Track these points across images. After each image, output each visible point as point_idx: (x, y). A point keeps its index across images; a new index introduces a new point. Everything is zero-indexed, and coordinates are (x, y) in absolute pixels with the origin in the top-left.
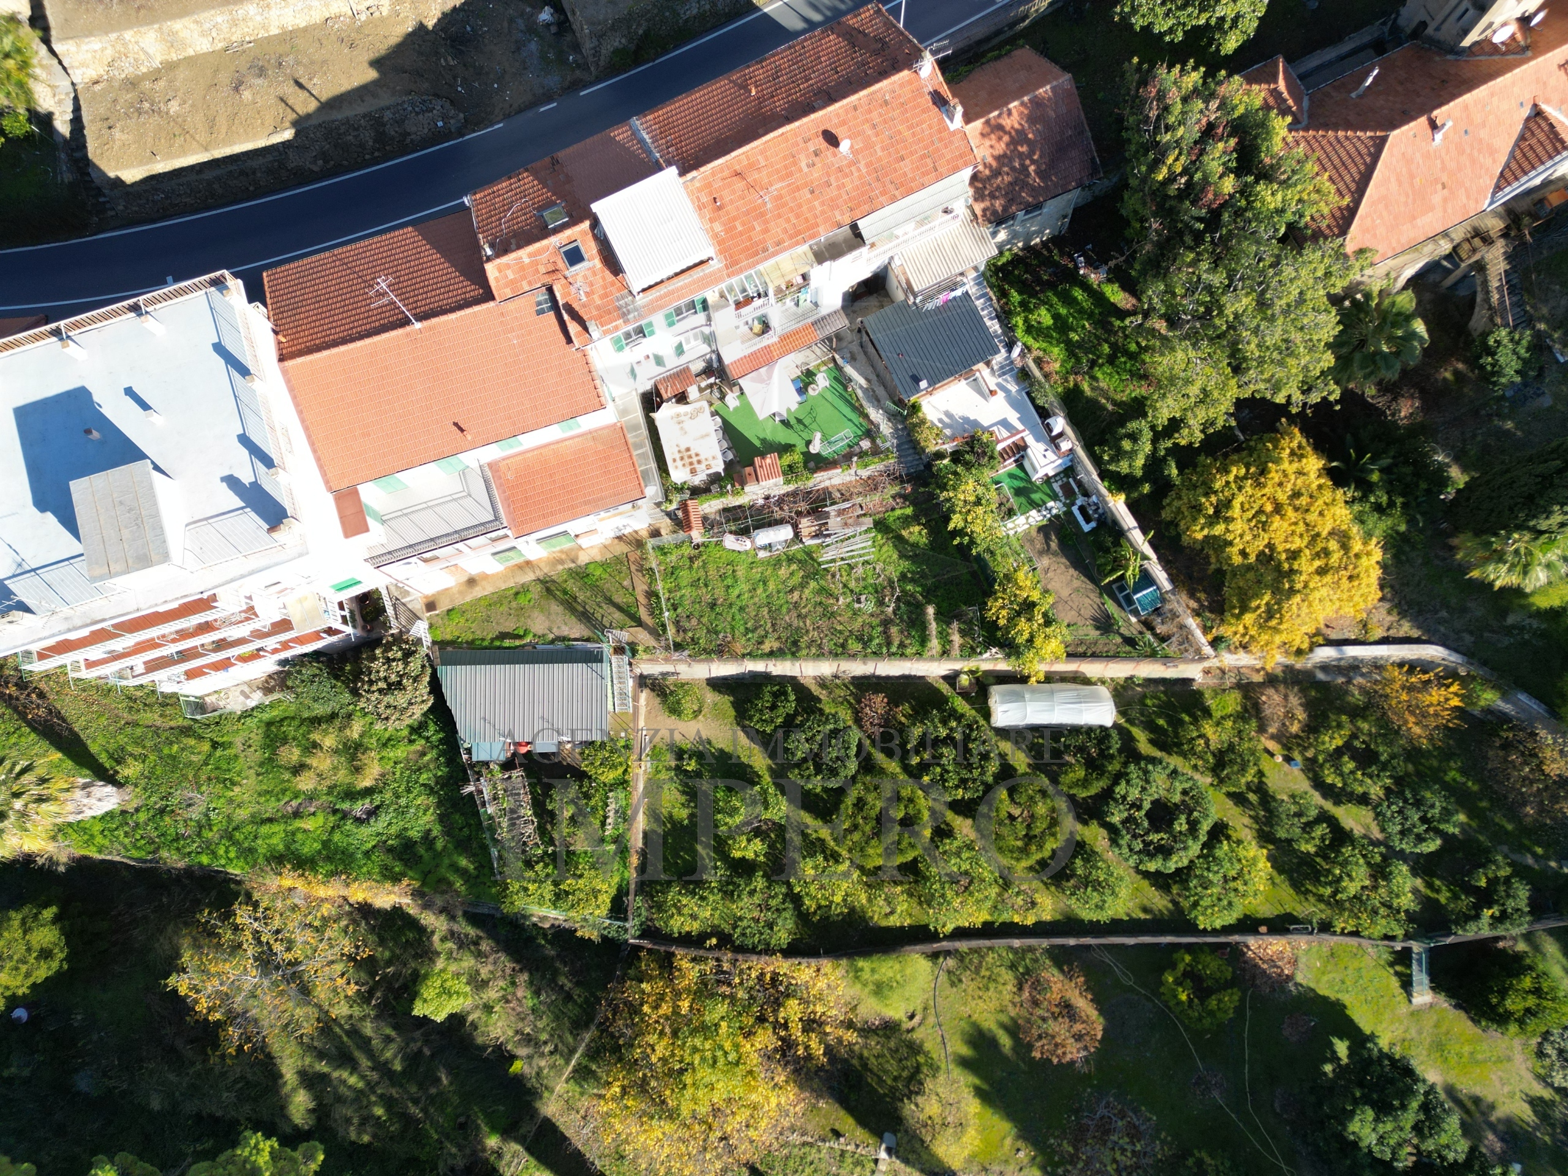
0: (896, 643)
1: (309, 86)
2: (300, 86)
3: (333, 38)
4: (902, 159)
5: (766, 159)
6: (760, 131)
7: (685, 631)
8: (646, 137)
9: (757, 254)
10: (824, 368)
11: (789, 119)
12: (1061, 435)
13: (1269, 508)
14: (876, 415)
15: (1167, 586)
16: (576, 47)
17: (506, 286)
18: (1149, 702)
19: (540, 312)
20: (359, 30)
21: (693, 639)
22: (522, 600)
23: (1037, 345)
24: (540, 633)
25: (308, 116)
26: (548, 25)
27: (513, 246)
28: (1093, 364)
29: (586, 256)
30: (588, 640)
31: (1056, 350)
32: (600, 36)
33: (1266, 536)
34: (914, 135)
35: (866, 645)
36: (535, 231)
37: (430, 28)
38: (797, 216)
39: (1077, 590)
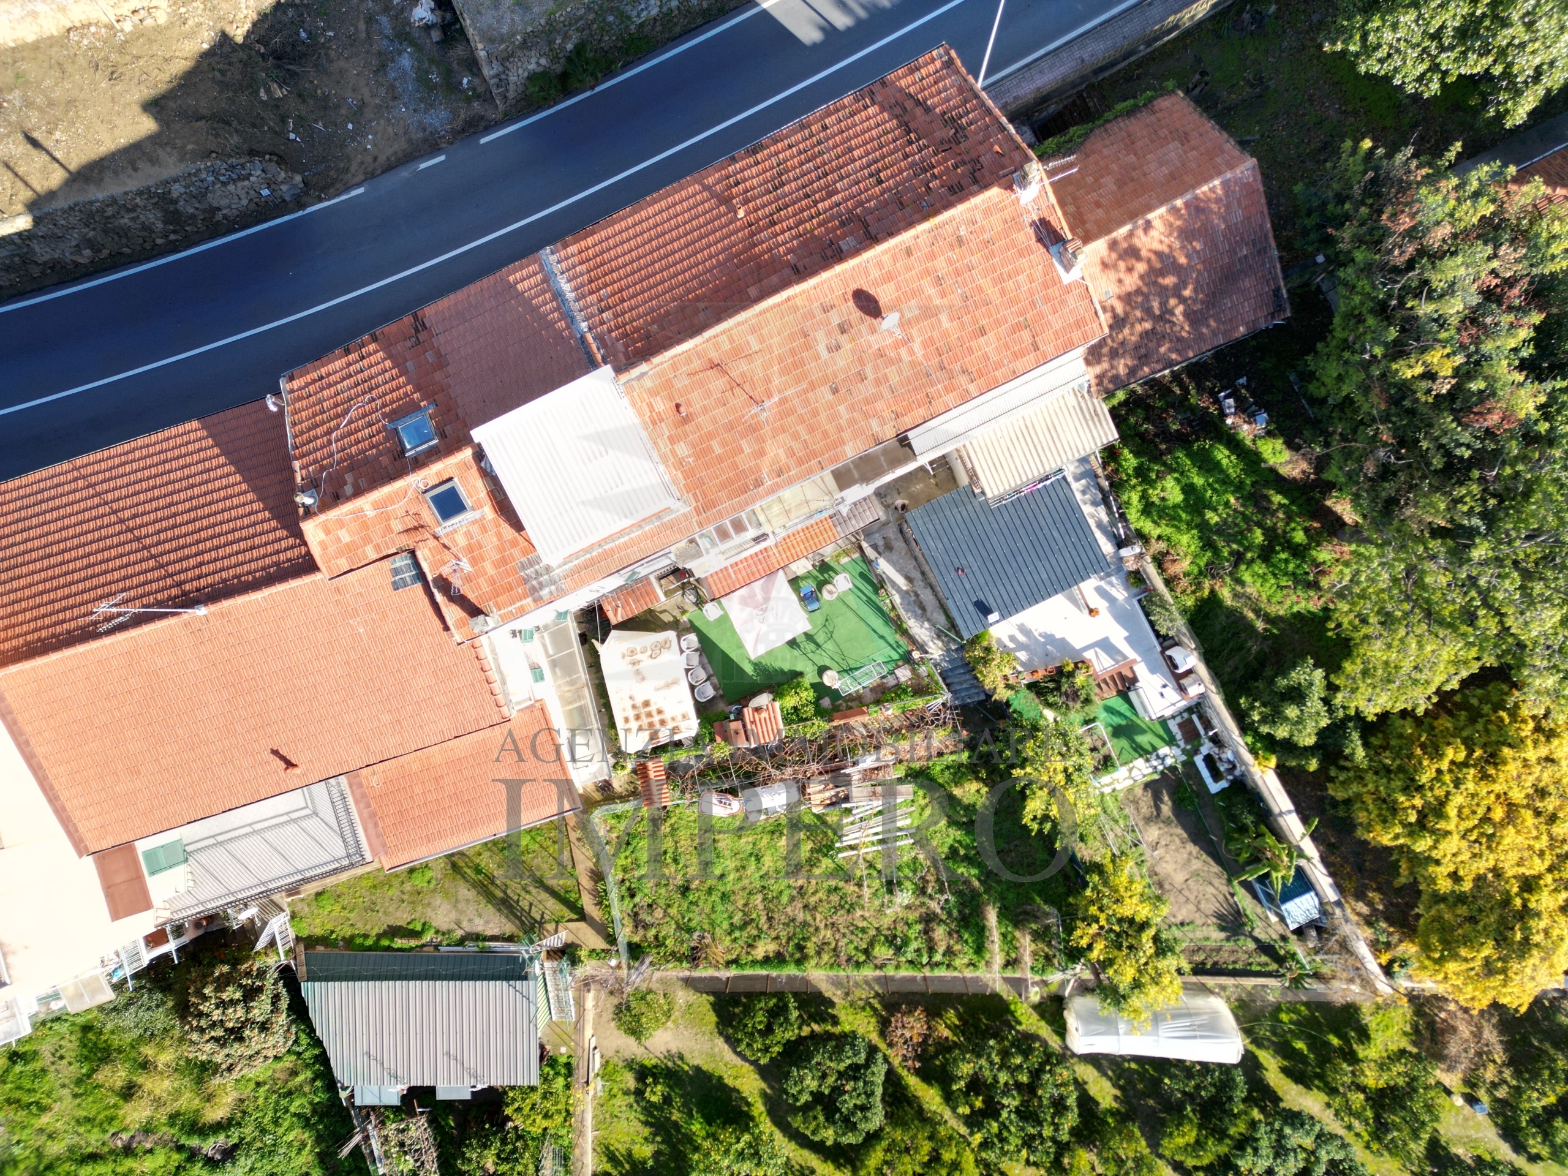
0: (941, 949)
1: (49, 144)
2: (35, 143)
3: (81, 61)
4: (983, 332)
5: (762, 340)
6: (753, 291)
7: (646, 927)
8: (566, 287)
9: (745, 490)
10: (845, 560)
11: (800, 273)
12: (1190, 672)
13: (1498, 814)
14: (920, 630)
15: (1332, 895)
16: (472, 65)
17: (340, 553)
18: (1284, 1017)
19: (396, 586)
20: (122, 48)
21: (656, 937)
22: (419, 881)
23: (1156, 532)
24: (444, 927)
25: (51, 195)
26: (428, 28)
27: (348, 489)
28: (1238, 558)
29: (468, 502)
30: (511, 939)
31: (1185, 539)
32: (505, 59)
33: (1491, 856)
34: (1003, 293)
35: (898, 950)
36: (385, 460)
37: (239, 39)
38: (811, 430)
39: (1196, 874)
